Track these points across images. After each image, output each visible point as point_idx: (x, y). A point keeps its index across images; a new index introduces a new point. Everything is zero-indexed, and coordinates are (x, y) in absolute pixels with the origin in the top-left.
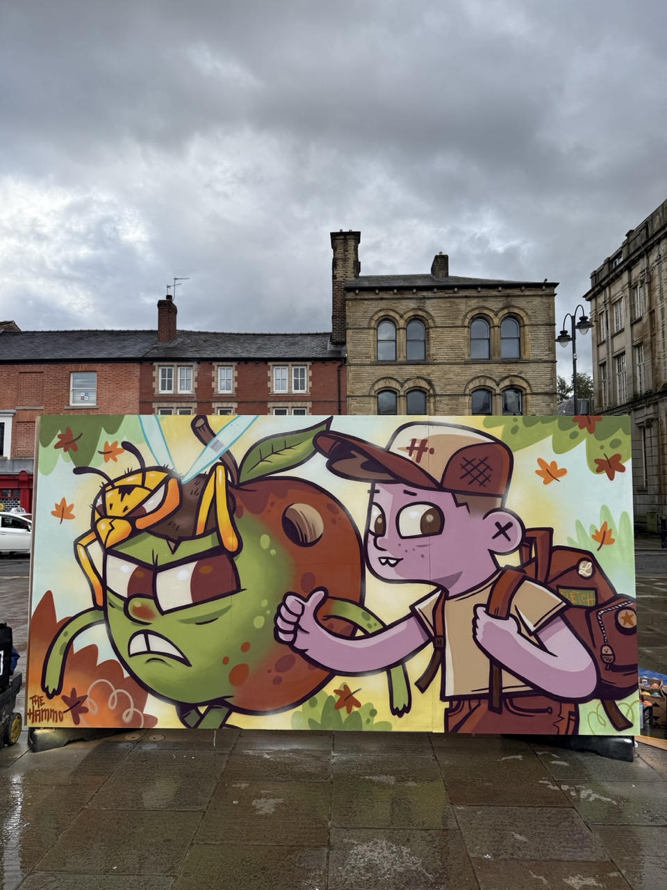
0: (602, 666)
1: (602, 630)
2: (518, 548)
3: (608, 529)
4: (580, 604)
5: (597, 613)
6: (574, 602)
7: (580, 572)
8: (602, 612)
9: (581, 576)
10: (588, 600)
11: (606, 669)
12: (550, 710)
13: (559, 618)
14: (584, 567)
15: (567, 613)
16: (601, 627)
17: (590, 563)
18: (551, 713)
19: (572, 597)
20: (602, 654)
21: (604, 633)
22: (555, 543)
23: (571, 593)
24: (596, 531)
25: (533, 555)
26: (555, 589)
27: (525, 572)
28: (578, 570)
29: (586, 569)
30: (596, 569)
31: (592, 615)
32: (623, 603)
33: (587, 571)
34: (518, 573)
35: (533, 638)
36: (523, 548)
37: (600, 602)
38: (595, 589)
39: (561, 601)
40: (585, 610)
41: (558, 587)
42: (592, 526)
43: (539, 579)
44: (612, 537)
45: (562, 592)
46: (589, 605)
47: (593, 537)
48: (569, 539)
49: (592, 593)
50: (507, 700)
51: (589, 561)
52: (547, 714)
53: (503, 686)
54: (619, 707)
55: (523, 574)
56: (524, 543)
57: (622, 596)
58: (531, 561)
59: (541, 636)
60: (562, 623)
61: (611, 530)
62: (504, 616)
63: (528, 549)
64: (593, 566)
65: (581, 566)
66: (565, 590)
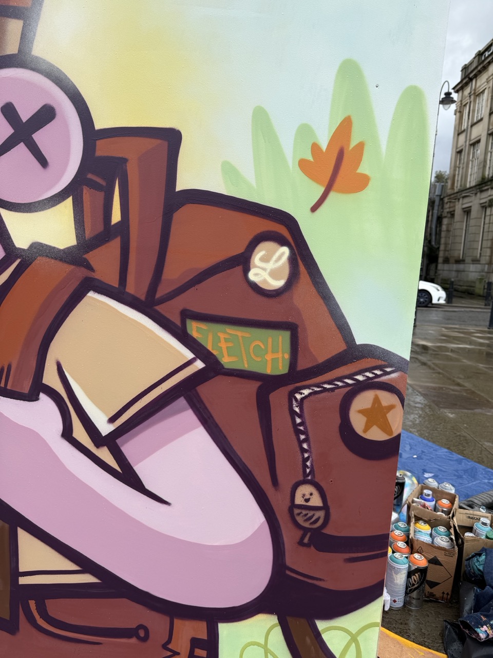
0: (290, 536)
1: (300, 442)
2: (72, 190)
3: (353, 143)
4: (246, 366)
5: (291, 396)
6: (227, 361)
7: (252, 276)
8: (306, 392)
9: (255, 287)
10: (269, 357)
11: (301, 543)
12: (142, 633)
13: (182, 402)
14: (265, 259)
15: (205, 391)
16: (298, 432)
17: (285, 251)
18: (145, 639)
19: (223, 345)
20: (293, 506)
21: (303, 451)
22: (184, 182)
23: (222, 336)
24: (315, 148)
25: (116, 217)
26: (177, 320)
27: (89, 268)
28: (247, 269)
29: (271, 266)
30: (302, 268)
31: (277, 398)
32: (370, 370)
33: (274, 274)
34: (68, 268)
35: (104, 454)
36: (87, 193)
37: (302, 365)
38: (292, 328)
39: (190, 355)
40: (258, 384)
41: (186, 315)
42: (305, 130)
43: (131, 288)
44: (363, 169)
45: (195, 329)
46: (269, 371)
47: (303, 165)
48: (229, 170)
49: (283, 338)
50: (32, 604)
51: (282, 242)
52: (133, 640)
53: (22, 569)
54: (325, 637)
55: (82, 273)
56: (90, 176)
57: (369, 351)
58: (107, 233)
59: (129, 448)
60: (189, 416)
61: (361, 146)
62: (26, 390)
63: (100, 196)
64: (292, 260)
65: (257, 257)
66: (203, 326)
